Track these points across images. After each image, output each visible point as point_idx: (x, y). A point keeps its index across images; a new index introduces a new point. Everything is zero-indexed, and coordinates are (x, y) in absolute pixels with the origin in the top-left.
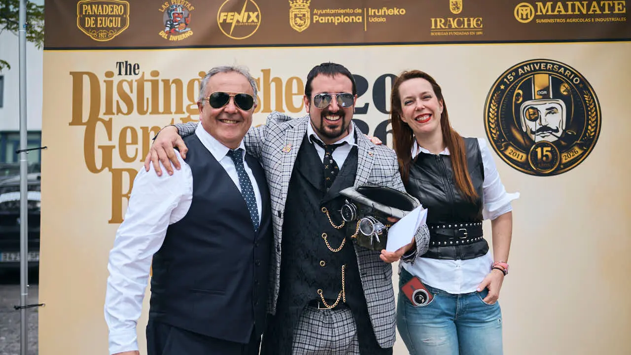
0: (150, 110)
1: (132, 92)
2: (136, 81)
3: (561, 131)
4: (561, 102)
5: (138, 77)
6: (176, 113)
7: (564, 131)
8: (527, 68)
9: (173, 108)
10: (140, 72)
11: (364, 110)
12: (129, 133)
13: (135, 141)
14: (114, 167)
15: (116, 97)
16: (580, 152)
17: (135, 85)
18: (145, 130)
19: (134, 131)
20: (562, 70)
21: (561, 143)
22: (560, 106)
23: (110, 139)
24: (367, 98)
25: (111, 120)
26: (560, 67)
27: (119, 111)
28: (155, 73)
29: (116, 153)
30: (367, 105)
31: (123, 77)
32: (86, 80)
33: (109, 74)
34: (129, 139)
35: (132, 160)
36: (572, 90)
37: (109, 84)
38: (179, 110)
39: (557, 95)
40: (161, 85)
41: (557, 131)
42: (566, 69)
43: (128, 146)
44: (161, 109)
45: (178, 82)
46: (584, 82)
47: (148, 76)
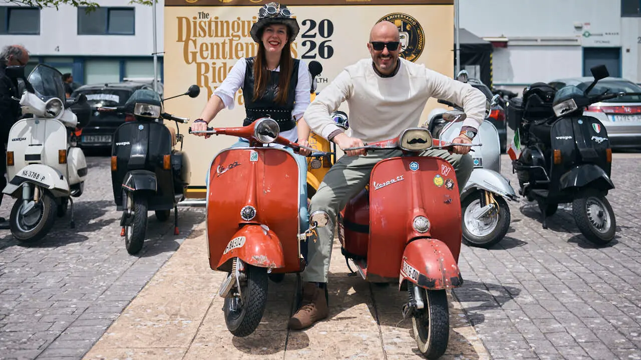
0: (214, 35)
1: (205, 26)
2: (208, 21)
3: (406, 47)
4: (407, 33)
5: (209, 19)
6: (227, 36)
7: (407, 47)
8: (391, 17)
9: (225, 34)
10: (209, 17)
11: (314, 36)
12: (204, 45)
13: (207, 50)
14: (198, 61)
15: (198, 29)
16: (415, 57)
17: (207, 23)
18: (212, 44)
19: (207, 45)
20: (407, 18)
21: (405, 53)
22: (406, 35)
23: (196, 48)
24: (316, 30)
25: (196, 39)
26: (407, 17)
27: (200, 35)
28: (217, 18)
29: (198, 55)
30: (316, 34)
31: (201, 19)
32: (184, 21)
33: (195, 18)
34: (204, 48)
35: (206, 58)
36: (412, 28)
37: (195, 23)
38: (228, 35)
39: (405, 30)
40: (219, 24)
41: (404, 47)
42: (409, 18)
43: (204, 52)
44: (219, 34)
45: (227, 22)
46: (418, 24)
47: (213, 19)
